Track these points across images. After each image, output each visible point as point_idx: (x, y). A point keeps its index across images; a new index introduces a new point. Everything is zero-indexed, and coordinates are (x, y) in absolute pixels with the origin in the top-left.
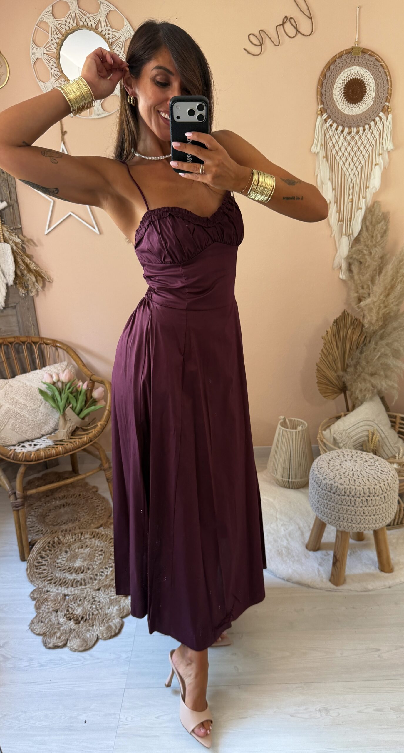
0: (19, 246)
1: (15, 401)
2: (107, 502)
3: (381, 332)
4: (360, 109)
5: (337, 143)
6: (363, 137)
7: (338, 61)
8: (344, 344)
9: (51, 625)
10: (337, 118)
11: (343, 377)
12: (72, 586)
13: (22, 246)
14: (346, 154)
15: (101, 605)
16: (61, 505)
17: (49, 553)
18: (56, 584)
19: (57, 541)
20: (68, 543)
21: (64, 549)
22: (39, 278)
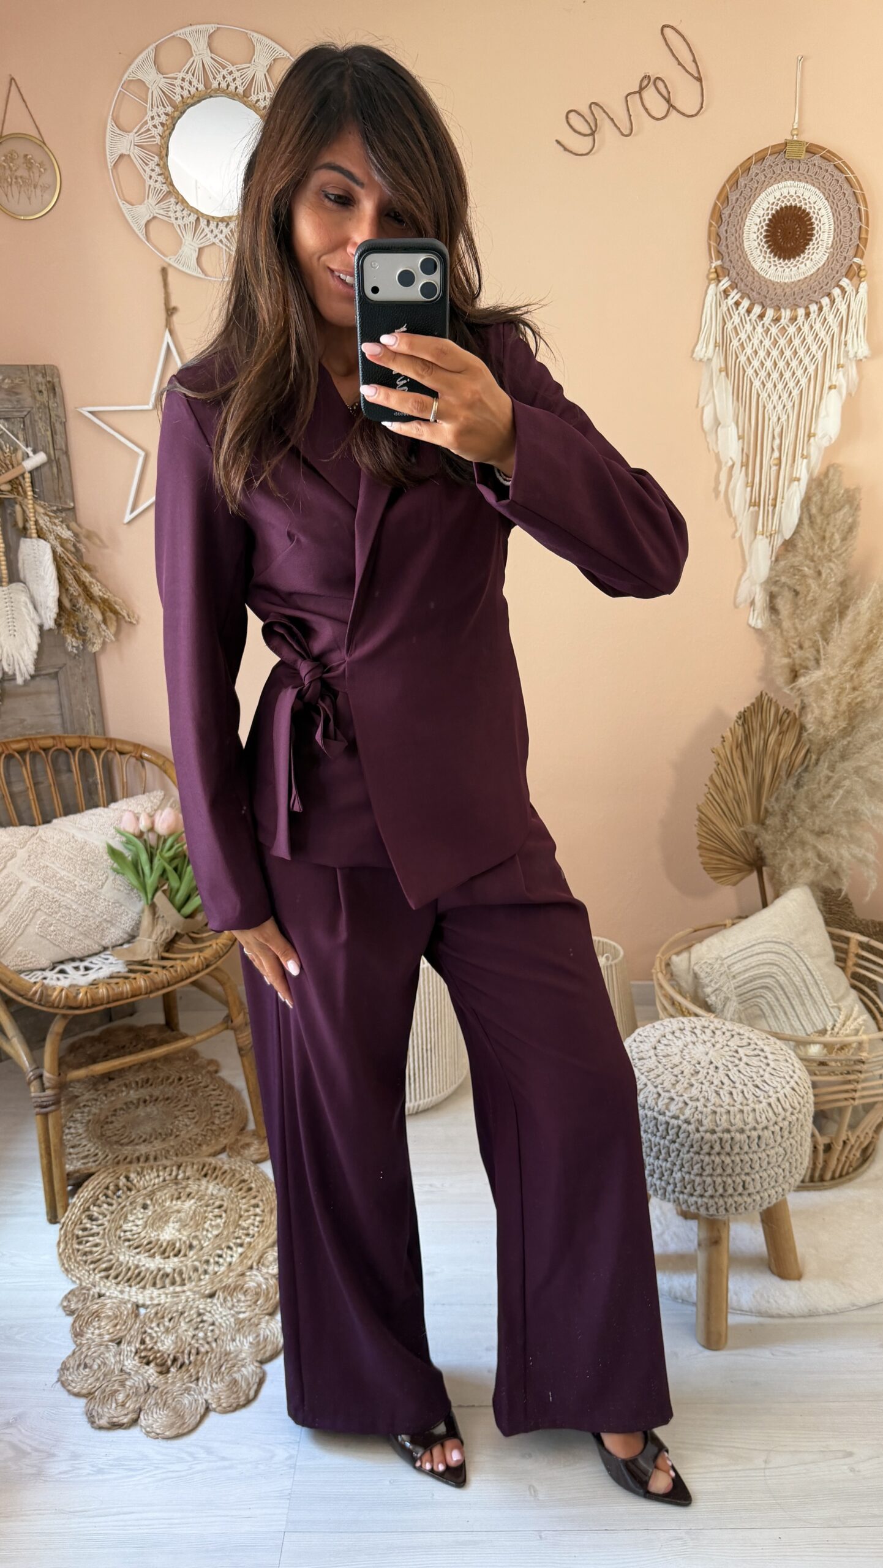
0: (70, 546)
1: (51, 874)
2: (238, 1094)
3: (845, 743)
4: (800, 271)
5: (750, 340)
6: (806, 328)
7: (754, 169)
8: (760, 765)
9: (105, 1375)
10: (751, 289)
11: (756, 836)
12: (154, 1284)
13: (74, 545)
14: (769, 364)
15: (217, 1332)
16: (139, 1099)
17: (108, 1210)
18: (120, 1278)
19: (124, 1185)
20: (149, 1189)
21: (140, 1200)
22: (109, 614)
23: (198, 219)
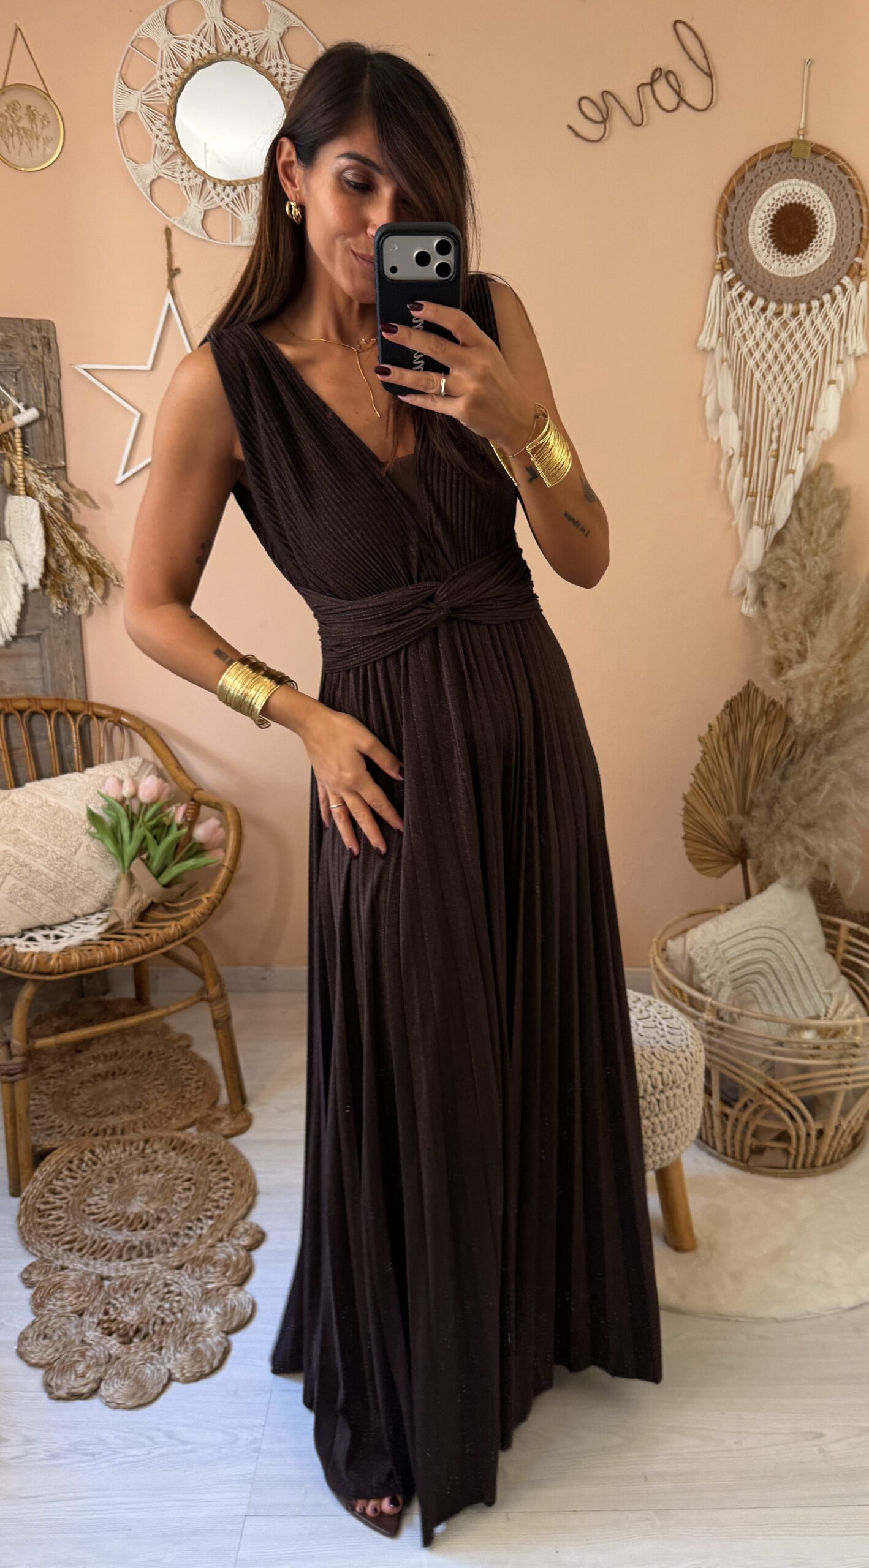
0: (58, 505)
1: (25, 838)
2: (211, 1070)
3: (830, 736)
4: (804, 267)
5: (752, 332)
6: (807, 323)
7: (760, 166)
8: (746, 755)
9: (65, 1346)
10: (755, 283)
11: (741, 827)
12: (120, 1257)
13: (64, 505)
14: (770, 356)
15: (183, 1302)
16: (107, 1073)
17: (71, 1183)
18: (84, 1251)
19: (89, 1159)
20: (116, 1162)
21: (105, 1174)
22: (97, 577)
23: (204, 182)
